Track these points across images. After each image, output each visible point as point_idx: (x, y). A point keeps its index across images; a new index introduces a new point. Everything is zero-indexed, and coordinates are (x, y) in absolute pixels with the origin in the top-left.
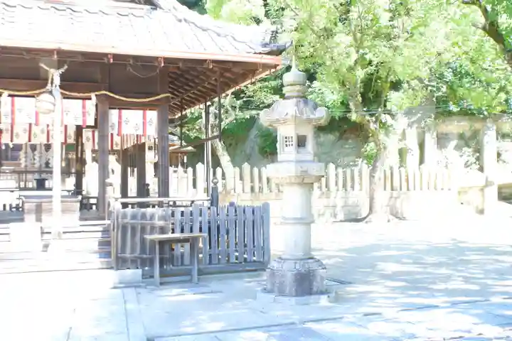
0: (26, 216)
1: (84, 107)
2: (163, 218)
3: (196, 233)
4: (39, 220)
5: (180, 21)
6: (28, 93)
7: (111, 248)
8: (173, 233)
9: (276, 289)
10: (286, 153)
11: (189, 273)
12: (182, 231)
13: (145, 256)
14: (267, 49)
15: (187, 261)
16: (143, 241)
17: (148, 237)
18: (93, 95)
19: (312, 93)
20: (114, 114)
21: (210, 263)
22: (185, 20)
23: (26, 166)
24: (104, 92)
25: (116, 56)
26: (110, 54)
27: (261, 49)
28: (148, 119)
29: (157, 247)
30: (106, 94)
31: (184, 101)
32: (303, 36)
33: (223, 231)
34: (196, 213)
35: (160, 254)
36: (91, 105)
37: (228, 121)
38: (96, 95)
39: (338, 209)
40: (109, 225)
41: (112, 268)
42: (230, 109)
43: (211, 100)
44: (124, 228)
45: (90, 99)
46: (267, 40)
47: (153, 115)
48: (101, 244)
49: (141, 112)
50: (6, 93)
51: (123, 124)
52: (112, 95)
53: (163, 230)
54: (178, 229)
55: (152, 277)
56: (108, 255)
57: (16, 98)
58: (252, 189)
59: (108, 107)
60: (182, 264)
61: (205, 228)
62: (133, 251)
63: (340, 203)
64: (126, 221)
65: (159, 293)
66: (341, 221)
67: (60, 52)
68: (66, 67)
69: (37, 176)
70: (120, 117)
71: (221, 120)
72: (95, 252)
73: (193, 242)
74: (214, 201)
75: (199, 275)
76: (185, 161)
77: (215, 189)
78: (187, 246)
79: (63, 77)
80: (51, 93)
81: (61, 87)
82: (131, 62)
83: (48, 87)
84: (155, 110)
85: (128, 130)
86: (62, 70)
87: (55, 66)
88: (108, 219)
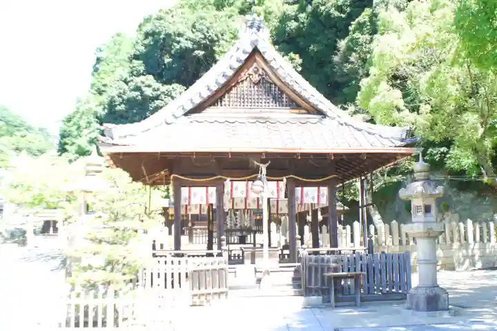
0: (245, 261)
1: (278, 186)
2: (336, 262)
3: (358, 272)
4: (253, 262)
5: (342, 125)
7: (301, 282)
8: (343, 271)
9: (414, 307)
10: (418, 216)
11: (354, 300)
12: (349, 271)
13: (324, 287)
14: (403, 143)
15: (353, 291)
16: (323, 277)
17: (326, 274)
18: (284, 178)
19: (450, 158)
20: (298, 190)
21: (369, 293)
22: (346, 124)
23: (231, 227)
24: (291, 176)
25: (302, 154)
27: (399, 143)
28: (321, 193)
29: (333, 281)
30: (293, 177)
31: (345, 176)
32: (437, 116)
33: (377, 271)
34: (358, 259)
35: (334, 286)
36: (282, 185)
37: (377, 186)
38: (287, 179)
39: (477, 258)
40: (300, 266)
41: (302, 295)
42: (379, 175)
43: (365, 175)
44: (310, 268)
45: (282, 180)
46: (404, 137)
47: (325, 190)
48: (294, 279)
49: (316, 189)
50: (229, 179)
52: (297, 177)
53: (336, 270)
54: (346, 269)
55: (330, 302)
56: (299, 286)
57: (235, 182)
58: (400, 242)
59: (295, 185)
60: (349, 294)
61: (365, 268)
62: (316, 284)
63: (477, 253)
64: (310, 263)
65: (335, 311)
66: (480, 269)
67: (267, 154)
68: (270, 162)
70: (302, 192)
71: (372, 185)
72: (291, 285)
73: (356, 278)
74: (370, 250)
75: (361, 301)
76: (342, 219)
77: (370, 242)
78: (353, 280)
79: (267, 168)
80: (260, 179)
81: (266, 175)
82: (312, 157)
83: (259, 176)
84: (325, 186)
85: (307, 200)
86: (267, 164)
87: (263, 162)
88: (298, 262)
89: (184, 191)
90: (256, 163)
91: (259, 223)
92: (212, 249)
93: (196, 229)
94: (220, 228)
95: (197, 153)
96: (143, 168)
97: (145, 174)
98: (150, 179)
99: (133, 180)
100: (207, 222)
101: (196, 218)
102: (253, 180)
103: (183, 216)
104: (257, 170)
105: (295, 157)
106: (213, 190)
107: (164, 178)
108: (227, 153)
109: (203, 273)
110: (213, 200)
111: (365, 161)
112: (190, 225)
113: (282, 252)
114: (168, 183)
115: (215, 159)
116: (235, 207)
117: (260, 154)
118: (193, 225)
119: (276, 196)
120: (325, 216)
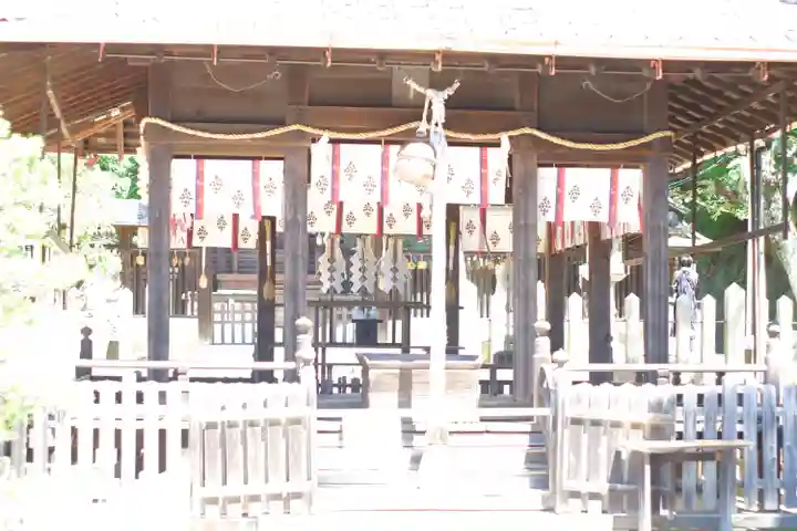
0: (373, 397)
1: (483, 163)
3: (730, 442)
6: (371, 135)
7: (547, 469)
8: (680, 439)
12: (700, 436)
13: (619, 486)
15: (709, 501)
18: (504, 138)
20: (547, 177)
21: (761, 508)
23: (332, 290)
24: (527, 131)
25: (563, 62)
26: (550, 57)
28: (621, 189)
29: (648, 468)
30: (530, 135)
31: (699, 137)
33: (789, 440)
34: (730, 400)
35: (653, 483)
36: (498, 158)
38: (511, 138)
40: (545, 418)
43: (765, 134)
45: (497, 145)
47: (632, 179)
49: (606, 172)
50: (326, 136)
51: (567, 200)
52: (543, 136)
56: (542, 482)
57: (343, 146)
59: (536, 162)
61: (751, 432)
67: (449, 56)
68: (457, 85)
69: (357, 313)
70: (560, 184)
73: (722, 459)
78: (711, 466)
79: (449, 104)
80: (426, 139)
81: (446, 126)
82: (593, 70)
83: (423, 126)
84: (637, 167)
85: (578, 213)
86: (450, 91)
87: (437, 83)
88: (541, 405)
89: (182, 172)
90: (414, 86)
91: (421, 280)
92: (270, 358)
93: (225, 299)
94: (294, 293)
95: (224, 50)
96: (50, 92)
97: (58, 114)
98: (73, 131)
99: (14, 130)
100: (255, 277)
101: (223, 262)
102: (401, 141)
103: (181, 254)
104: (416, 110)
105: (539, 69)
106: (273, 171)
107: (120, 131)
108: (322, 51)
109: (236, 433)
110: (274, 205)
111: (764, 88)
112: (203, 282)
113: (493, 374)
114: (130, 149)
115: (281, 68)
116: (346, 229)
117: (429, 56)
118: (215, 285)
119: (475, 199)
120: (633, 262)
